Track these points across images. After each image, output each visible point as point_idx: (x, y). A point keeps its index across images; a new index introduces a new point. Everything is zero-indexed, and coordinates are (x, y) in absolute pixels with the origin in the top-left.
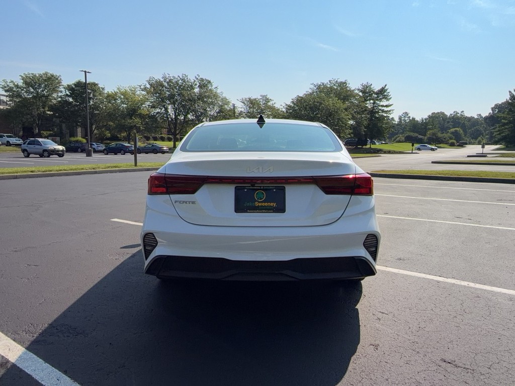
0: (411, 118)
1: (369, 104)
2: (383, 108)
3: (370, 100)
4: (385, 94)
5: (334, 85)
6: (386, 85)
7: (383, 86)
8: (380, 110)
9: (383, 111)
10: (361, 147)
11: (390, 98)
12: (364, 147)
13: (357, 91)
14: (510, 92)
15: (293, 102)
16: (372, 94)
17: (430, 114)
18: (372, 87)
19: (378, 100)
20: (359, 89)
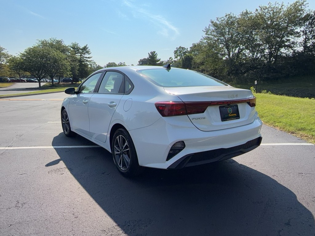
0: (97, 66)
1: (78, 56)
2: (86, 59)
3: (78, 53)
4: (87, 50)
5: (53, 42)
6: (87, 45)
7: (85, 45)
8: (85, 60)
9: (87, 61)
10: (75, 83)
11: (90, 53)
12: (77, 83)
13: (69, 47)
14: (149, 53)
15: (26, 52)
16: (79, 50)
17: (108, 63)
18: (78, 45)
19: (83, 54)
20: (70, 46)
